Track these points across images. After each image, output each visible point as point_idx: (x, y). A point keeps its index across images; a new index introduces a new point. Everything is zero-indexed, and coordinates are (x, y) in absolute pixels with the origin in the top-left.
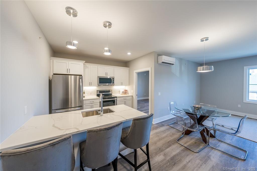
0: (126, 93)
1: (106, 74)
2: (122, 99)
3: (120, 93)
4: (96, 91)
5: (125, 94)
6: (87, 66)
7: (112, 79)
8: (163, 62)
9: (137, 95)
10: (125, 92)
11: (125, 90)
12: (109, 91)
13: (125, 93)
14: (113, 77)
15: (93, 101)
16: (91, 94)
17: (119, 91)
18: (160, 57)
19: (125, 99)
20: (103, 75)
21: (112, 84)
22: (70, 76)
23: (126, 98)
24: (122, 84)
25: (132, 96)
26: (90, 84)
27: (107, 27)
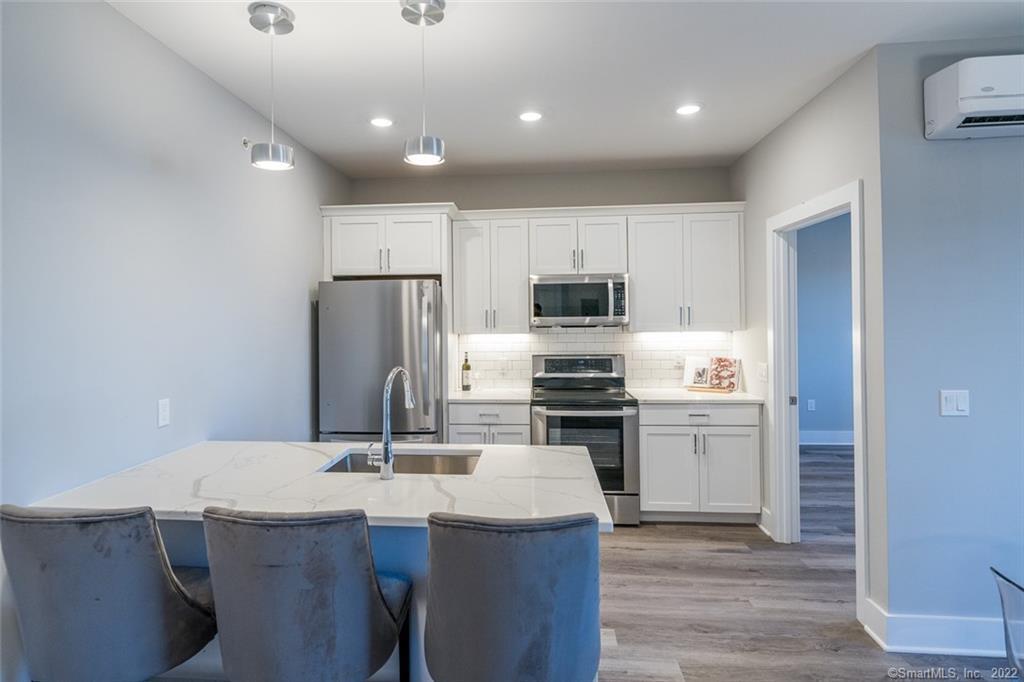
0: (725, 383)
1: (578, 257)
2: (682, 415)
3: (681, 378)
4: (531, 358)
5: (719, 386)
6: (475, 224)
7: (611, 285)
8: (968, 120)
9: (793, 401)
10: (722, 373)
11: (720, 360)
12: (604, 363)
13: (719, 377)
14: (616, 276)
15: (498, 412)
16: (504, 372)
17: (680, 368)
18: (937, 81)
19: (703, 420)
20: (559, 268)
21: (611, 318)
22: (405, 283)
23: (707, 412)
24: (685, 319)
25: (762, 405)
26: (491, 322)
27: (423, 21)
